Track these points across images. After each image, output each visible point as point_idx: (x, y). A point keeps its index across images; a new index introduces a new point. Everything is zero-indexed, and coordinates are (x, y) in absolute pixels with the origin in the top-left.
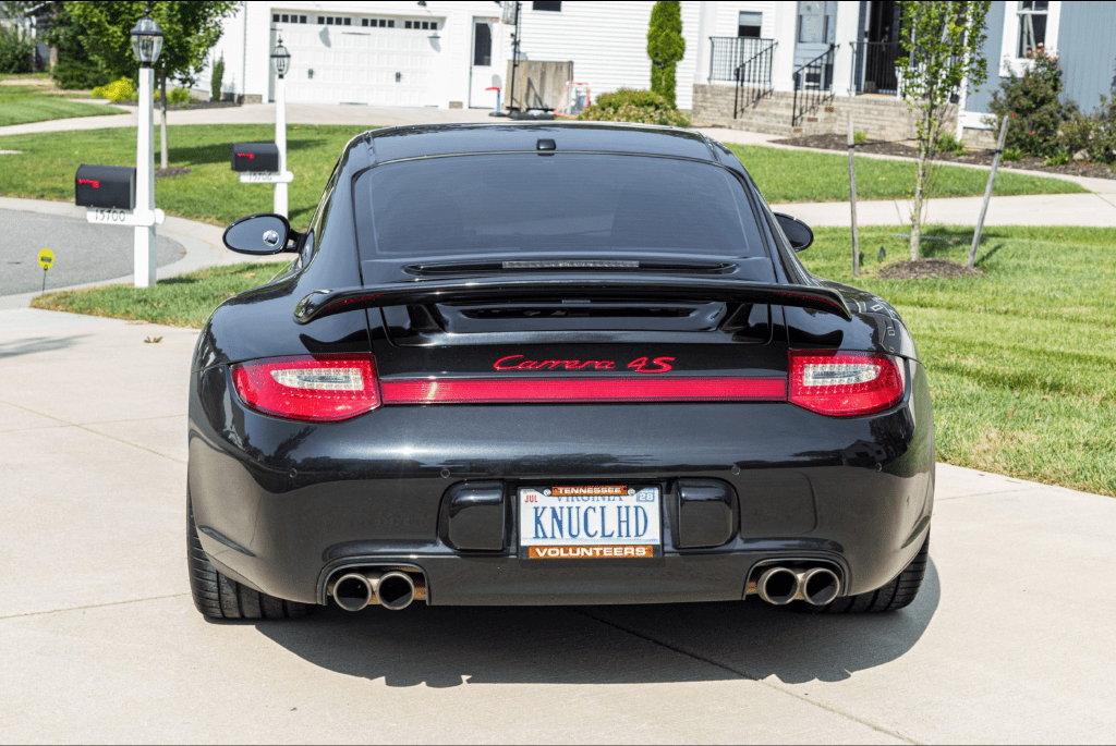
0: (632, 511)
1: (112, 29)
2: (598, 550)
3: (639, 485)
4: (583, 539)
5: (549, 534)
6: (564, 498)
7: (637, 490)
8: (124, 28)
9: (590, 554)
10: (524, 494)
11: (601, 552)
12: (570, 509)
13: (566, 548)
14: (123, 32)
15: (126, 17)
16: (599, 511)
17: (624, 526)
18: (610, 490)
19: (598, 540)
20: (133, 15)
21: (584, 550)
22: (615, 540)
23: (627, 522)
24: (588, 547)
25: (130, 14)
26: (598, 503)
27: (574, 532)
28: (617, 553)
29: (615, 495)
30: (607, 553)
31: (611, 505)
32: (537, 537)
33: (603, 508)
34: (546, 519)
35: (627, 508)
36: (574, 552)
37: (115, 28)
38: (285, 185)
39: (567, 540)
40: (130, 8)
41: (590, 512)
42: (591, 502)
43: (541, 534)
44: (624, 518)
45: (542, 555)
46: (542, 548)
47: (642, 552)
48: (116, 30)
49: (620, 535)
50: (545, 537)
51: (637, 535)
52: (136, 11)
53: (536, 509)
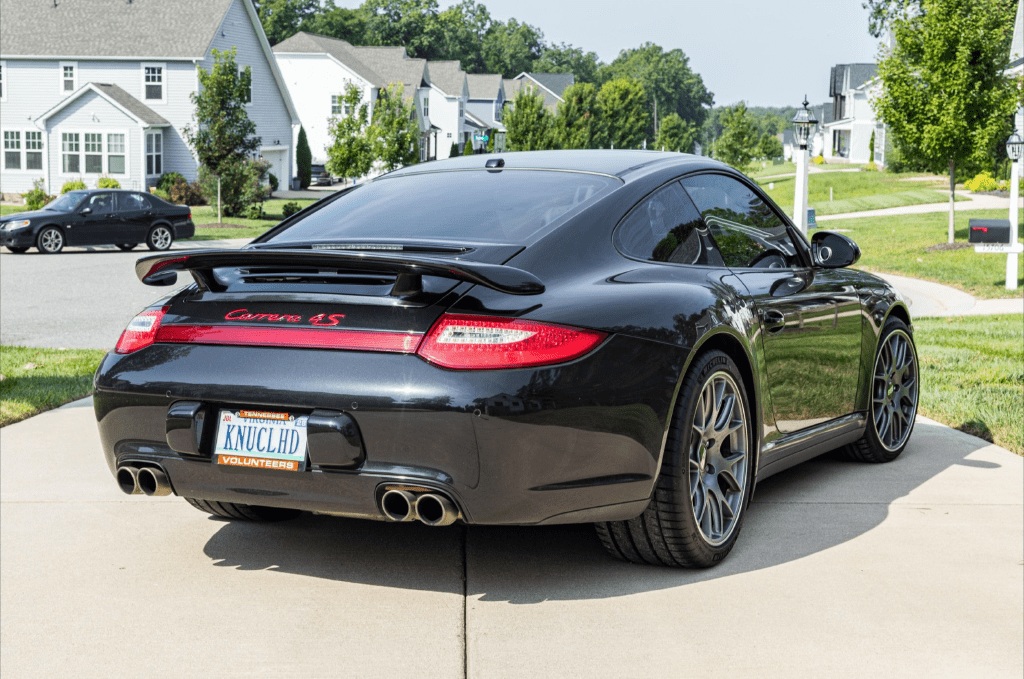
0: (290, 433)
1: (908, 127)
2: (262, 461)
3: (296, 413)
4: (255, 452)
5: (234, 447)
6: (248, 420)
7: (296, 417)
8: (918, 126)
9: (257, 464)
10: (224, 415)
11: (264, 463)
12: (250, 428)
13: (242, 458)
14: (918, 129)
15: (921, 116)
16: (269, 431)
17: (283, 444)
18: (278, 416)
19: (264, 454)
20: (926, 115)
21: (253, 460)
22: (275, 455)
23: (286, 441)
24: (256, 458)
25: (923, 113)
26: (268, 425)
27: (250, 447)
28: (275, 465)
29: (281, 420)
30: (268, 464)
31: (277, 427)
32: (225, 448)
33: (271, 429)
34: (234, 435)
35: (287, 431)
36: (247, 461)
37: (911, 126)
38: (1016, 255)
39: (245, 453)
40: (923, 110)
41: (263, 431)
42: (265, 424)
43: (228, 446)
44: (283, 439)
45: (226, 462)
46: (227, 456)
47: (290, 466)
48: (913, 127)
49: (279, 452)
50: (230, 448)
51: (290, 452)
52: (929, 111)
53: (229, 426)
